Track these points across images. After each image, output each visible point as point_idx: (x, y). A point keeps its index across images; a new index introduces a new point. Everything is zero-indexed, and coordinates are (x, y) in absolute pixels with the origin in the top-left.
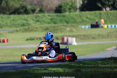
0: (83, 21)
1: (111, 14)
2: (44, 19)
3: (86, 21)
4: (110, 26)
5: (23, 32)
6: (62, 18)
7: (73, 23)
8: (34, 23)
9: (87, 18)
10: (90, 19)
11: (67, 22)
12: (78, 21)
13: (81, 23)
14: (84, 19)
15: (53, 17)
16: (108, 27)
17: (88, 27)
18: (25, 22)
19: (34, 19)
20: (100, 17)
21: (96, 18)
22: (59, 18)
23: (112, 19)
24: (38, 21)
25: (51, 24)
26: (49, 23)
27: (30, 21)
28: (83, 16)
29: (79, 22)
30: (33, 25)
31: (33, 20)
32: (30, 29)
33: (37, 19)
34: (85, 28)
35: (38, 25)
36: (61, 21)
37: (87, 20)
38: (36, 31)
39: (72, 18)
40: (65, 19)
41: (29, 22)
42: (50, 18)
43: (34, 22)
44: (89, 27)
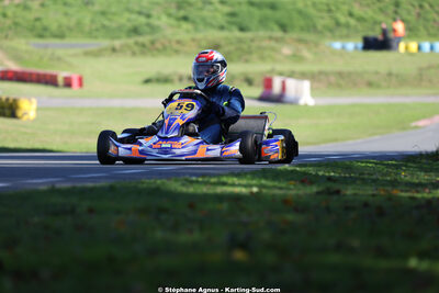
0: (338, 24)
1: (431, 6)
2: (205, 13)
3: (347, 26)
4: (426, 46)
5: (134, 54)
6: (268, 12)
7: (302, 29)
8: (172, 26)
9: (351, 15)
10: (360, 19)
11: (284, 28)
12: (320, 23)
13: (331, 31)
14: (343, 19)
15: (236, 9)
16: (419, 48)
17: (353, 45)
18: (142, 20)
19: (173, 11)
20: (396, 12)
21: (380, 17)
22: (256, 12)
23: (435, 21)
24: (185, 19)
25: (230, 30)
26: (222, 28)
27: (159, 18)
28: (338, 9)
29: (325, 27)
30: (169, 32)
31: (169, 15)
32: (158, 45)
33: (182, 13)
34: (343, 48)
35: (184, 32)
36: (263, 22)
37: (352, 22)
38: (177, 52)
39: (300, 12)
40: (278, 15)
41: (154, 21)
42: (226, 9)
43: (173, 22)
44: (356, 48)
